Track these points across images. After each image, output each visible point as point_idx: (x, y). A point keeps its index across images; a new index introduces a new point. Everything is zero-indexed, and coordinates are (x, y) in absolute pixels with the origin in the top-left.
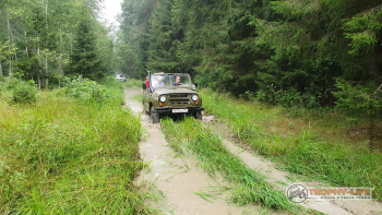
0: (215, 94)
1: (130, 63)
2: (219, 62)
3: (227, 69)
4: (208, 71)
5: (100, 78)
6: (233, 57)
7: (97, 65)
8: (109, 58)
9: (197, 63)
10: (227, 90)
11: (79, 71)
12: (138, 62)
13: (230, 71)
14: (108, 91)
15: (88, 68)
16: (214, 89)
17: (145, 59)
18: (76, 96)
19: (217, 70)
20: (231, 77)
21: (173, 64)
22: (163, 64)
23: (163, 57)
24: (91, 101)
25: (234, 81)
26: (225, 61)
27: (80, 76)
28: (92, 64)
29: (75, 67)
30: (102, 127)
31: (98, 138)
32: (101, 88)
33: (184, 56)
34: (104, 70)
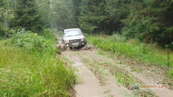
0: (142, 44)
1: (64, 17)
2: (145, 15)
3: (154, 21)
4: (134, 24)
5: (39, 30)
6: (159, 10)
7: (36, 19)
8: (46, 14)
9: (124, 16)
10: (154, 41)
11: (21, 25)
12: (71, 16)
13: (157, 24)
14: (47, 41)
15: (29, 22)
16: (141, 40)
17: (78, 14)
18: (21, 46)
19: (144, 22)
20: (158, 29)
21: (102, 18)
22: (93, 18)
23: (93, 11)
24: (33, 50)
25: (160, 32)
26: (151, 14)
27: (23, 29)
28: (32, 18)
29: (19, 21)
30: (46, 72)
31: (43, 82)
32: (41, 38)
33: (112, 11)
34: (42, 23)
